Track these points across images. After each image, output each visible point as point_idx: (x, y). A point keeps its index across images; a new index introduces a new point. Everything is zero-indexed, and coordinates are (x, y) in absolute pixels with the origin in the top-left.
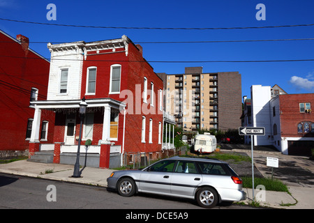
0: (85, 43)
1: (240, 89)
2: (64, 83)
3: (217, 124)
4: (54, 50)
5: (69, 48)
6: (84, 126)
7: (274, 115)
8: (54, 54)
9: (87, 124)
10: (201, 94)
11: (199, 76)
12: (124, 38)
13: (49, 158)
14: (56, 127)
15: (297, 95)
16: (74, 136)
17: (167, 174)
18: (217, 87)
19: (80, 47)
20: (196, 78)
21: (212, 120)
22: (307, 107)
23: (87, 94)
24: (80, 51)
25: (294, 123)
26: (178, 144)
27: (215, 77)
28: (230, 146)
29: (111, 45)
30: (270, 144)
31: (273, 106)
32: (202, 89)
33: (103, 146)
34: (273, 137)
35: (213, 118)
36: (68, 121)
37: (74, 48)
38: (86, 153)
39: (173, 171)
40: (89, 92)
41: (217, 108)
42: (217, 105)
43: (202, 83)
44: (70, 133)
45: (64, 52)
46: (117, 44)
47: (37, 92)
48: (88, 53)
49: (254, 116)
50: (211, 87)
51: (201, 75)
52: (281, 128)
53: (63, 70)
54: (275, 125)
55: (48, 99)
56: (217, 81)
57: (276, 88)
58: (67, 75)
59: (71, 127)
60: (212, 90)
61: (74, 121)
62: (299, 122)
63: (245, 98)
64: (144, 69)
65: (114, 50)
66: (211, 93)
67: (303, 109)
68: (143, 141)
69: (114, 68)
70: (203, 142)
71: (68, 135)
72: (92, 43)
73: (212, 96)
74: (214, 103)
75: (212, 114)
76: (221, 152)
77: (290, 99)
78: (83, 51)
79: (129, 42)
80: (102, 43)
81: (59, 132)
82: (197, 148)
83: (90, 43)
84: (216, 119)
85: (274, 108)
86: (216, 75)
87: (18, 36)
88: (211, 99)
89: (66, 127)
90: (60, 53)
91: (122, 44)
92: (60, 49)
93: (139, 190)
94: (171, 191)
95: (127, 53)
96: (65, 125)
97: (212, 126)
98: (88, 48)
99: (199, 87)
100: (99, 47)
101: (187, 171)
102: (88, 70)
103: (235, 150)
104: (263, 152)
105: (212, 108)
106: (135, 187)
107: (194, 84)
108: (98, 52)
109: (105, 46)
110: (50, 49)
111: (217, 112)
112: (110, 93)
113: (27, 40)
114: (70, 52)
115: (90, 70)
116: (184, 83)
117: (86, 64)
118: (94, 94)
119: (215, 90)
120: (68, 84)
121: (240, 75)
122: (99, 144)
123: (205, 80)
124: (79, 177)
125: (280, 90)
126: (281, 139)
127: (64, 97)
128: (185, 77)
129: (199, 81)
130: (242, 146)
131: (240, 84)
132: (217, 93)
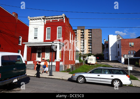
0: (45, 17)
1: (101, 36)
2: (36, 34)
3: (91, 51)
4: (31, 20)
5: (38, 19)
6: (46, 53)
7: (118, 47)
8: (31, 21)
9: (47, 52)
10: (85, 38)
11: (84, 30)
12: (63, 15)
13: (33, 67)
14: (32, 54)
15: (128, 39)
16: (41, 58)
17: (99, 74)
18: (91, 35)
19: (43, 18)
20: (82, 31)
21: (89, 49)
22: (132, 44)
23: (46, 39)
24: (43, 20)
25: (127, 51)
26: (80, 60)
27: (91, 31)
28: (99, 61)
29: (57, 18)
30: (116, 60)
31: (118, 44)
32: (85, 36)
33: (57, 62)
34: (117, 57)
35: (90, 48)
36: (38, 51)
37: (40, 19)
38: (49, 65)
39: (101, 73)
40: (47, 38)
41: (92, 44)
42: (91, 43)
43: (85, 33)
44: (39, 56)
45: (36, 21)
46: (60, 18)
47: (21, 38)
48: (46, 21)
49: (110, 48)
50: (89, 35)
51: (85, 30)
52: (122, 53)
53: (35, 29)
54: (119, 52)
55: (28, 42)
56: (91, 33)
57: (119, 36)
58: (37, 31)
59: (39, 53)
60: (89, 36)
61: (41, 51)
62: (129, 50)
63: (105, 40)
64: (70, 29)
65: (58, 20)
66: (89, 38)
67: (131, 45)
68: (70, 60)
69: (58, 28)
70: (91, 60)
71: (38, 57)
72: (49, 17)
73: (89, 39)
74: (90, 42)
75: (89, 47)
76: (98, 64)
77: (126, 41)
78: (44, 20)
79: (65, 17)
80: (54, 17)
81: (34, 56)
82: (89, 62)
83: (47, 17)
84: (91, 49)
85: (118, 45)
86: (91, 30)
87: (13, 13)
88: (89, 40)
89: (37, 54)
90: (33, 21)
91: (62, 17)
92: (33, 19)
93: (87, 81)
94: (101, 81)
95: (64, 22)
96: (36, 53)
97: (89, 52)
98: (46, 19)
99: (84, 35)
100: (52, 18)
101: (107, 73)
102: (47, 29)
103: (102, 63)
104: (114, 63)
105: (89, 44)
106: (85, 80)
107: (82, 34)
108: (51, 21)
109: (54, 18)
110: (29, 19)
111: (91, 46)
112: (57, 39)
113: (17, 15)
114: (38, 21)
115: (48, 29)
116: (77, 33)
117: (46, 26)
118: (50, 39)
119: (91, 36)
120: (38, 35)
121: (101, 30)
122: (55, 61)
123: (86, 32)
124: (52, 76)
125: (120, 37)
126: (121, 58)
127: (36, 41)
128: (77, 31)
129: (84, 33)
130: (105, 61)
131: (101, 34)
132: (91, 38)
